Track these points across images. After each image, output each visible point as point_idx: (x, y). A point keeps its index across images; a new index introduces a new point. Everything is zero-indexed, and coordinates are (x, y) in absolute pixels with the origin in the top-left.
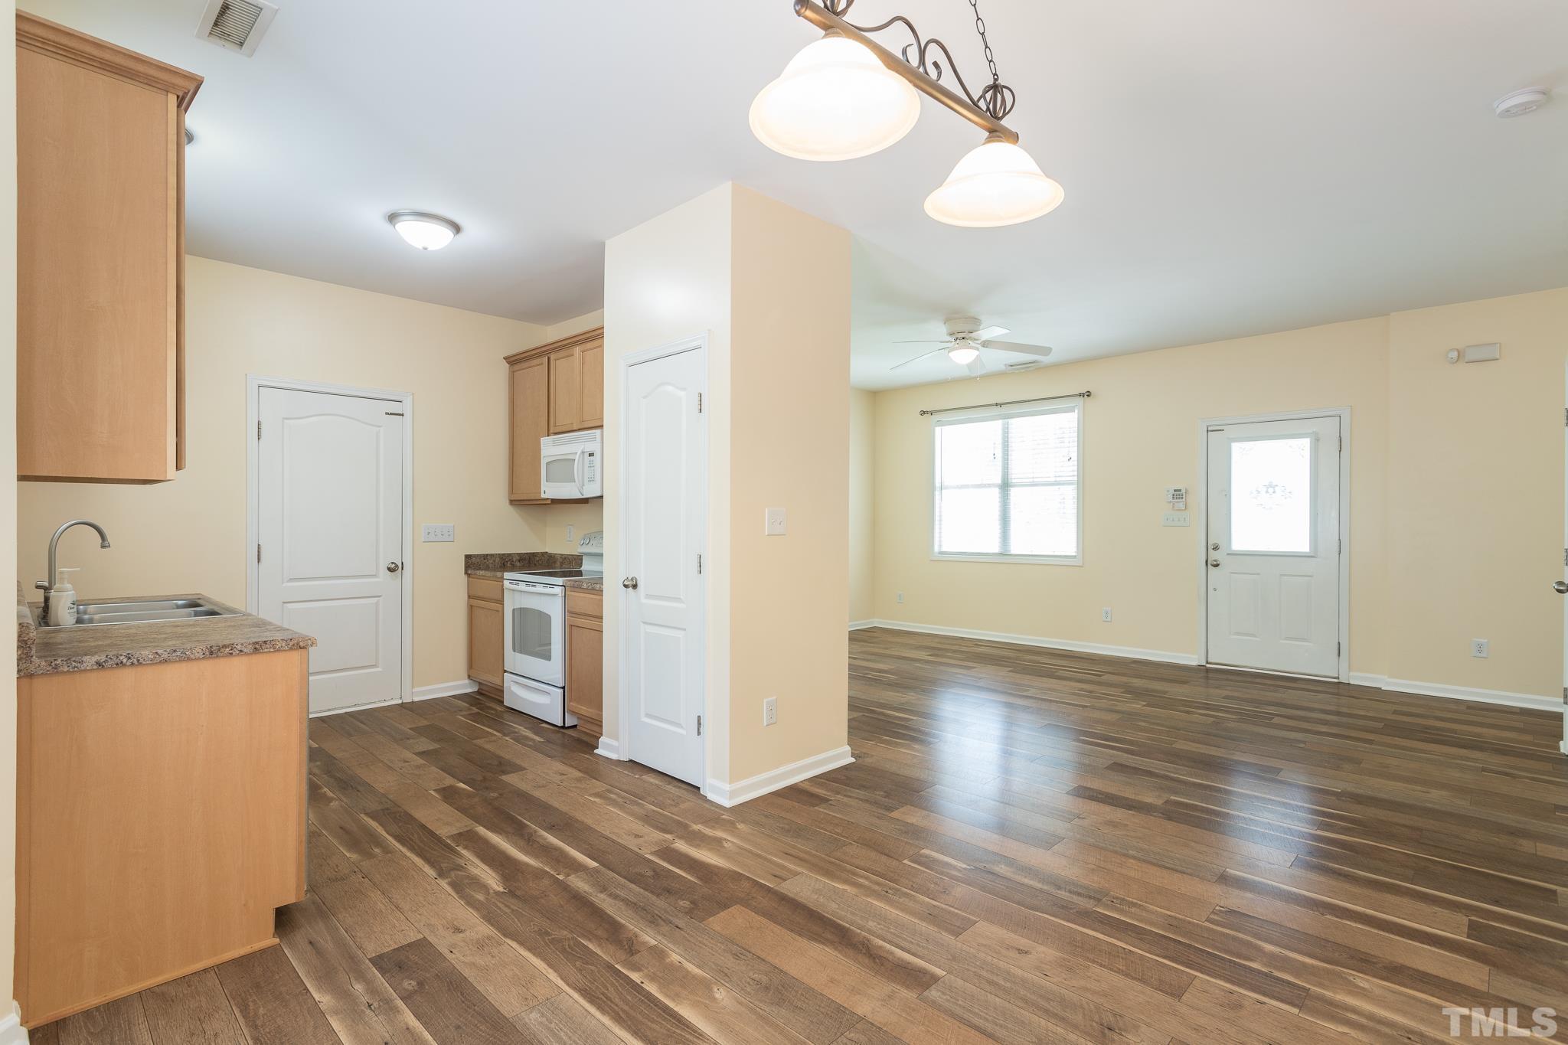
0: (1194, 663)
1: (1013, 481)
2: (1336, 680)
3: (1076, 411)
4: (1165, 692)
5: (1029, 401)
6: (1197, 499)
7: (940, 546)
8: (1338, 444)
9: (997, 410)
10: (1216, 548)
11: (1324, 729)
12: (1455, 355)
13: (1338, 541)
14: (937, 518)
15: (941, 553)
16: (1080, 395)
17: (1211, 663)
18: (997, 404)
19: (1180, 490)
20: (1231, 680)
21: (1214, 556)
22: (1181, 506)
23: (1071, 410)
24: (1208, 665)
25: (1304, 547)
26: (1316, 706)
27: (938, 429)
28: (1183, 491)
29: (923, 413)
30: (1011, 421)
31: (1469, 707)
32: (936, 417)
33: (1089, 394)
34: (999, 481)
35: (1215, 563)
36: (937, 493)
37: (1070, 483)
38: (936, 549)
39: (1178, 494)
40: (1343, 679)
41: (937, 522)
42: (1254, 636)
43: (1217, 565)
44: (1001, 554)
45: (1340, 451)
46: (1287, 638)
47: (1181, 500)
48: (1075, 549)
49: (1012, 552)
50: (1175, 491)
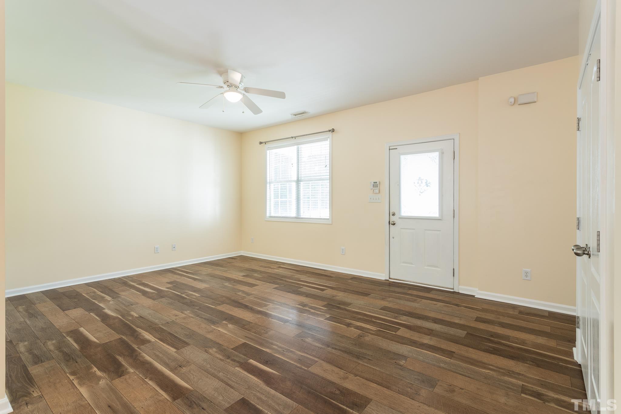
0: (383, 279)
1: (303, 178)
2: (452, 290)
3: (329, 140)
4: (349, 304)
5: (306, 135)
6: (384, 187)
7: (270, 213)
8: (453, 153)
9: (293, 141)
10: (394, 215)
11: (426, 340)
12: (512, 100)
13: (453, 211)
14: (268, 198)
15: (271, 217)
16: (329, 131)
17: (391, 279)
18: (292, 137)
19: (376, 183)
20: (394, 292)
21: (393, 219)
22: (377, 191)
23: (326, 139)
24: (390, 280)
25: (435, 213)
26: (432, 315)
27: (268, 152)
28: (378, 183)
29: (261, 143)
30: (300, 146)
31: (521, 312)
32: (268, 145)
33: (333, 130)
34: (295, 179)
35: (393, 223)
36: (268, 185)
37: (327, 180)
38: (268, 215)
39: (375, 185)
40: (456, 290)
41: (268, 201)
42: (412, 264)
43: (394, 224)
44: (296, 218)
45: (454, 159)
46: (428, 266)
47: (377, 188)
48: (329, 215)
49: (302, 217)
50: (374, 183)
